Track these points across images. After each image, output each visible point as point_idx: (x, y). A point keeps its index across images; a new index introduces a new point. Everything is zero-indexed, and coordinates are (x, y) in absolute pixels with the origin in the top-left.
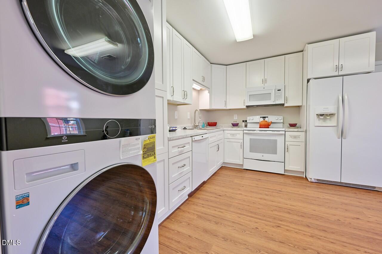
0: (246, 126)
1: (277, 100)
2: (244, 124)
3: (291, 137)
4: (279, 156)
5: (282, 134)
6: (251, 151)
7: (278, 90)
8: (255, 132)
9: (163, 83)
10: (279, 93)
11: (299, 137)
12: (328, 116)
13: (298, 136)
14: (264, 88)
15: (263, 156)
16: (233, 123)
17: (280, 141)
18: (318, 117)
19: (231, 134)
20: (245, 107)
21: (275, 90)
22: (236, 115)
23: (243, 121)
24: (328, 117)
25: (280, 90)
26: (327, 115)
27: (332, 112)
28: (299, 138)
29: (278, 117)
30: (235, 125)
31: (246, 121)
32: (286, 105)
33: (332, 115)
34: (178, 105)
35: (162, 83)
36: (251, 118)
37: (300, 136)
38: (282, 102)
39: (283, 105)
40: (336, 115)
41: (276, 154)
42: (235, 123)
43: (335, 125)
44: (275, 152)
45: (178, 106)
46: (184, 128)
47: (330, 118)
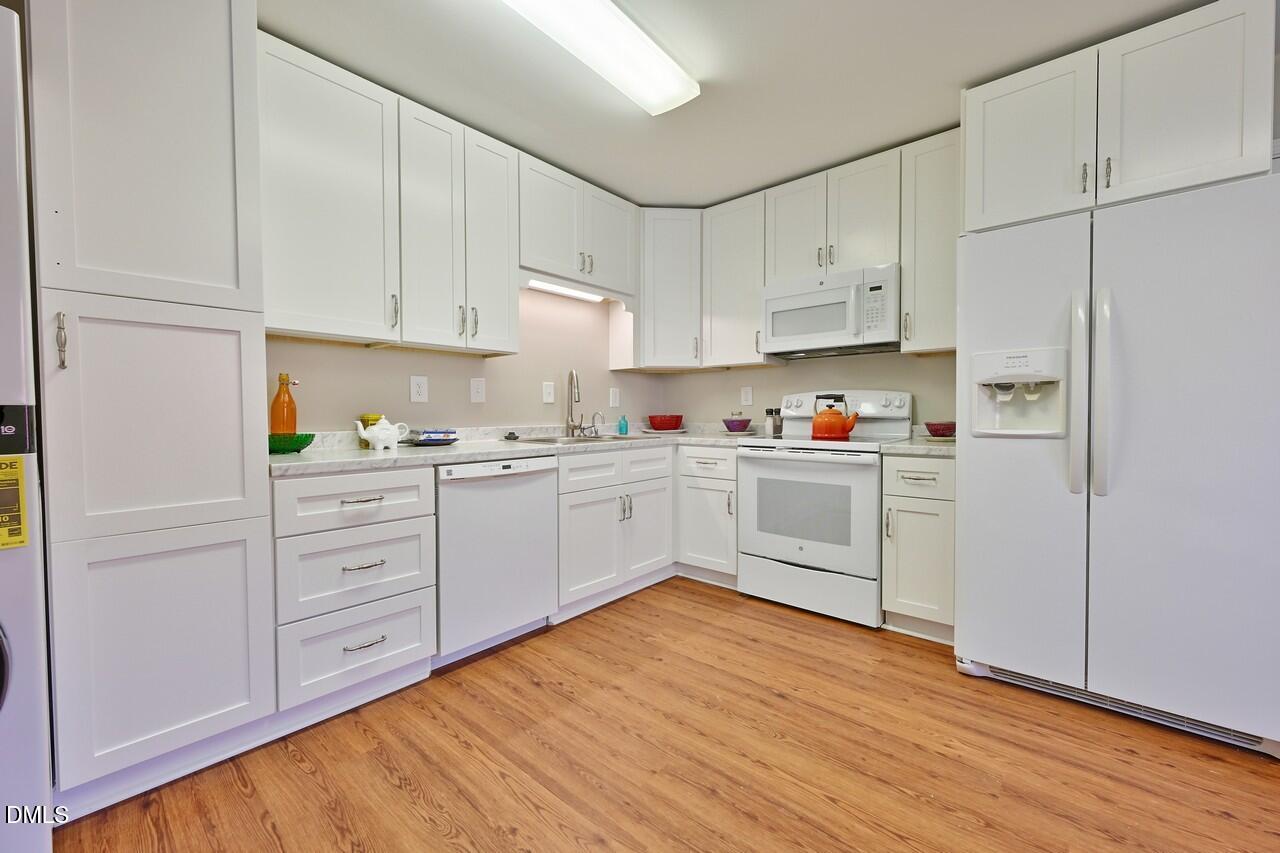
0: (778, 432)
1: (869, 327)
2: (769, 422)
3: (903, 477)
4: (859, 553)
5: (866, 466)
6: (762, 526)
7: (872, 289)
8: (775, 454)
9: (238, 287)
10: (876, 301)
11: (934, 479)
12: (1030, 392)
13: (931, 476)
14: (821, 283)
15: (801, 548)
16: (729, 417)
17: (862, 494)
18: (993, 397)
19: (701, 460)
20: (760, 359)
21: (858, 289)
22: (749, 389)
23: (770, 412)
24: (1030, 398)
25: (879, 288)
26: (1027, 387)
27: (1046, 374)
28: (933, 482)
29: (892, 395)
30: (738, 426)
31: (778, 411)
32: (905, 348)
33: (1046, 386)
34: (485, 356)
35: (232, 287)
36: (794, 398)
37: (936, 476)
38: (890, 336)
39: (894, 346)
40: (1062, 386)
41: (849, 544)
42: (735, 418)
43: (1057, 428)
44: (844, 539)
45: (487, 359)
46: (510, 433)
47: (1039, 399)
